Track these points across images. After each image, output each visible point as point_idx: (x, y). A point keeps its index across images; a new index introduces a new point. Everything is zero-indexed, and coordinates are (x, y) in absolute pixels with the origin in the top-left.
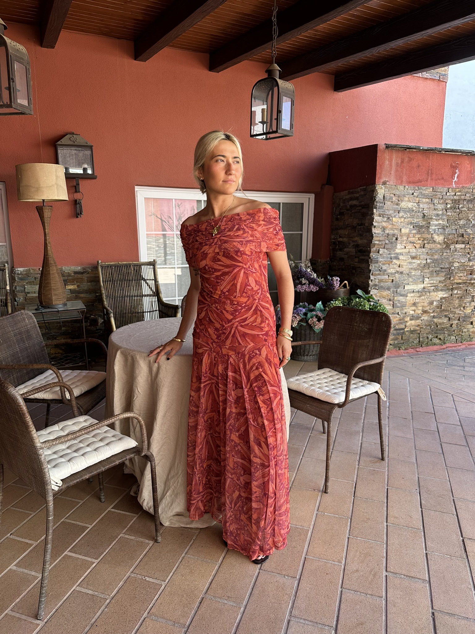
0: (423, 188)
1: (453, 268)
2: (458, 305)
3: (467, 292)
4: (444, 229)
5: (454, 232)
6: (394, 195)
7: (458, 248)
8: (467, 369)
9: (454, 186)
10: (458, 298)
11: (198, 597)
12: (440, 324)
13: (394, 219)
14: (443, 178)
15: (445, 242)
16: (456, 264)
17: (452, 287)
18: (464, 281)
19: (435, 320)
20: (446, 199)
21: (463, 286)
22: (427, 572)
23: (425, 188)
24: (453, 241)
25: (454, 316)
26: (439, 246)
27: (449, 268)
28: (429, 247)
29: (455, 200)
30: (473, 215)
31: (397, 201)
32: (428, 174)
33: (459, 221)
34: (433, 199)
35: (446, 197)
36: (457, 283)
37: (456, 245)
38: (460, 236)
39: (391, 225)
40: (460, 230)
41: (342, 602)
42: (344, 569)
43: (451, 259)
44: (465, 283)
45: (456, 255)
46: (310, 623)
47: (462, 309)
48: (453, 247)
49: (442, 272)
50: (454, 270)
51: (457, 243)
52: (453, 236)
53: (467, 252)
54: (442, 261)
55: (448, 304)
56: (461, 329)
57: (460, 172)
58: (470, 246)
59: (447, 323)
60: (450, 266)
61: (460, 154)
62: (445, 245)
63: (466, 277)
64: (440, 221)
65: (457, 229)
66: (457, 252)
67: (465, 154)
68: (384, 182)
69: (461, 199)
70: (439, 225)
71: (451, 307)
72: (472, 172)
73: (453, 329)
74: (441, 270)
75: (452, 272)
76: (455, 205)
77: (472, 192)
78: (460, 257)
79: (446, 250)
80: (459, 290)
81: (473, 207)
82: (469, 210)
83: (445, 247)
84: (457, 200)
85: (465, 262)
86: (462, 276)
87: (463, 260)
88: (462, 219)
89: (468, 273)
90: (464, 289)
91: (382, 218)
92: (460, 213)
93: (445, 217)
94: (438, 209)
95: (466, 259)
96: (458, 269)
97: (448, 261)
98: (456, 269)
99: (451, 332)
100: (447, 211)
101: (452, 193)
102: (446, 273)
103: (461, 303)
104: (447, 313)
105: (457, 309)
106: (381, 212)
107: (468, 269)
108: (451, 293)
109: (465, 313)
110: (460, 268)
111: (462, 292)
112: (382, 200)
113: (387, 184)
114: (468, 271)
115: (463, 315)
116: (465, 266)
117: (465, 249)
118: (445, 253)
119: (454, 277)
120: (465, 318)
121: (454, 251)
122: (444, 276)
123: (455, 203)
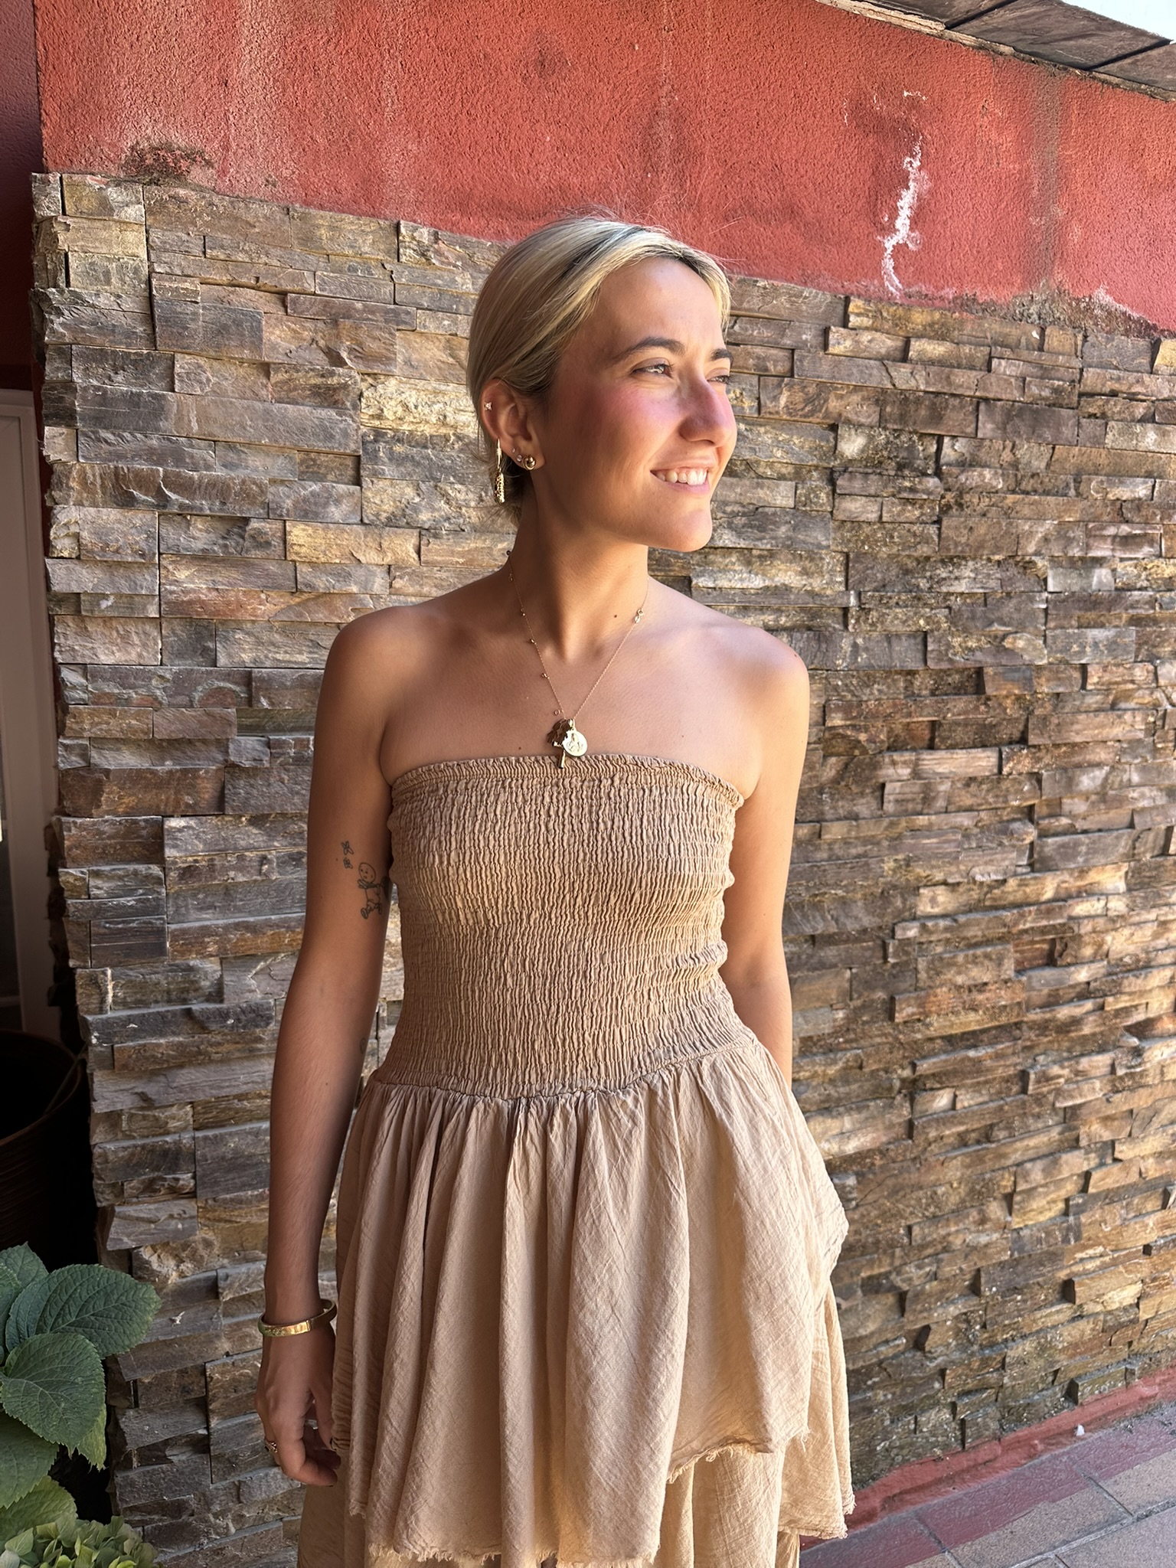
1: (912, 931)
2: (963, 1190)
3: (1023, 1090)
4: (822, 637)
5: (905, 655)
6: (282, 295)
7: (943, 777)
9: (894, 284)
10: (962, 1141)
13: (299, 533)
14: (791, 211)
15: (830, 740)
16: (933, 901)
17: (907, 1073)
18: (1004, 1020)
20: (825, 388)
21: (999, 1056)
24: (898, 728)
25: (935, 1276)
27: (883, 938)
29: (906, 400)
30: (1049, 525)
31: (321, 361)
32: (648, 149)
33: (942, 573)
35: (825, 368)
36: (948, 1039)
37: (927, 756)
38: (959, 690)
39: (277, 587)
40: (956, 641)
43: (889, 865)
44: (1007, 1031)
45: (929, 827)
47: (995, 1210)
48: (905, 772)
49: (823, 966)
50: (922, 943)
51: (932, 739)
52: (902, 684)
53: (1016, 803)
54: (811, 884)
55: (887, 1198)
56: (992, 1345)
57: (935, 177)
58: (1039, 760)
59: (880, 1331)
60: (888, 919)
61: (934, 27)
62: (833, 760)
63: (1018, 987)
64: (782, 567)
65: (926, 634)
66: (937, 813)
67: (969, 40)
68: (143, 160)
69: (953, 395)
70: (774, 602)
71: (912, 1213)
72: (1035, 192)
73: (932, 1365)
74: (809, 957)
75: (907, 963)
76: (904, 438)
77: (1041, 349)
78: (960, 844)
79: (842, 798)
80: (969, 1081)
81: (1048, 465)
82: (1018, 483)
83: (833, 772)
84: (918, 401)
85: (1005, 881)
86: (982, 987)
87: (986, 863)
88: (964, 558)
89: (1028, 955)
90: (1006, 1069)
91: (149, 516)
92: (946, 509)
93: (821, 539)
94: (758, 462)
95: (1014, 859)
96: (948, 935)
97: (866, 879)
98: (931, 933)
99: (915, 1386)
100: (839, 482)
101: (878, 335)
102: (853, 977)
103: (988, 1176)
104: (880, 1267)
105: (956, 1224)
106: (137, 455)
107: (1028, 925)
108: (900, 1116)
109: (1020, 1237)
110: (967, 925)
111: (986, 1098)
112: (130, 335)
113: (179, 177)
114: (1026, 938)
115: (999, 1253)
116: (1004, 908)
117: (999, 781)
118: (838, 819)
119: (918, 998)
120: (1020, 1268)
121: (913, 800)
122: (833, 996)
123: (906, 424)
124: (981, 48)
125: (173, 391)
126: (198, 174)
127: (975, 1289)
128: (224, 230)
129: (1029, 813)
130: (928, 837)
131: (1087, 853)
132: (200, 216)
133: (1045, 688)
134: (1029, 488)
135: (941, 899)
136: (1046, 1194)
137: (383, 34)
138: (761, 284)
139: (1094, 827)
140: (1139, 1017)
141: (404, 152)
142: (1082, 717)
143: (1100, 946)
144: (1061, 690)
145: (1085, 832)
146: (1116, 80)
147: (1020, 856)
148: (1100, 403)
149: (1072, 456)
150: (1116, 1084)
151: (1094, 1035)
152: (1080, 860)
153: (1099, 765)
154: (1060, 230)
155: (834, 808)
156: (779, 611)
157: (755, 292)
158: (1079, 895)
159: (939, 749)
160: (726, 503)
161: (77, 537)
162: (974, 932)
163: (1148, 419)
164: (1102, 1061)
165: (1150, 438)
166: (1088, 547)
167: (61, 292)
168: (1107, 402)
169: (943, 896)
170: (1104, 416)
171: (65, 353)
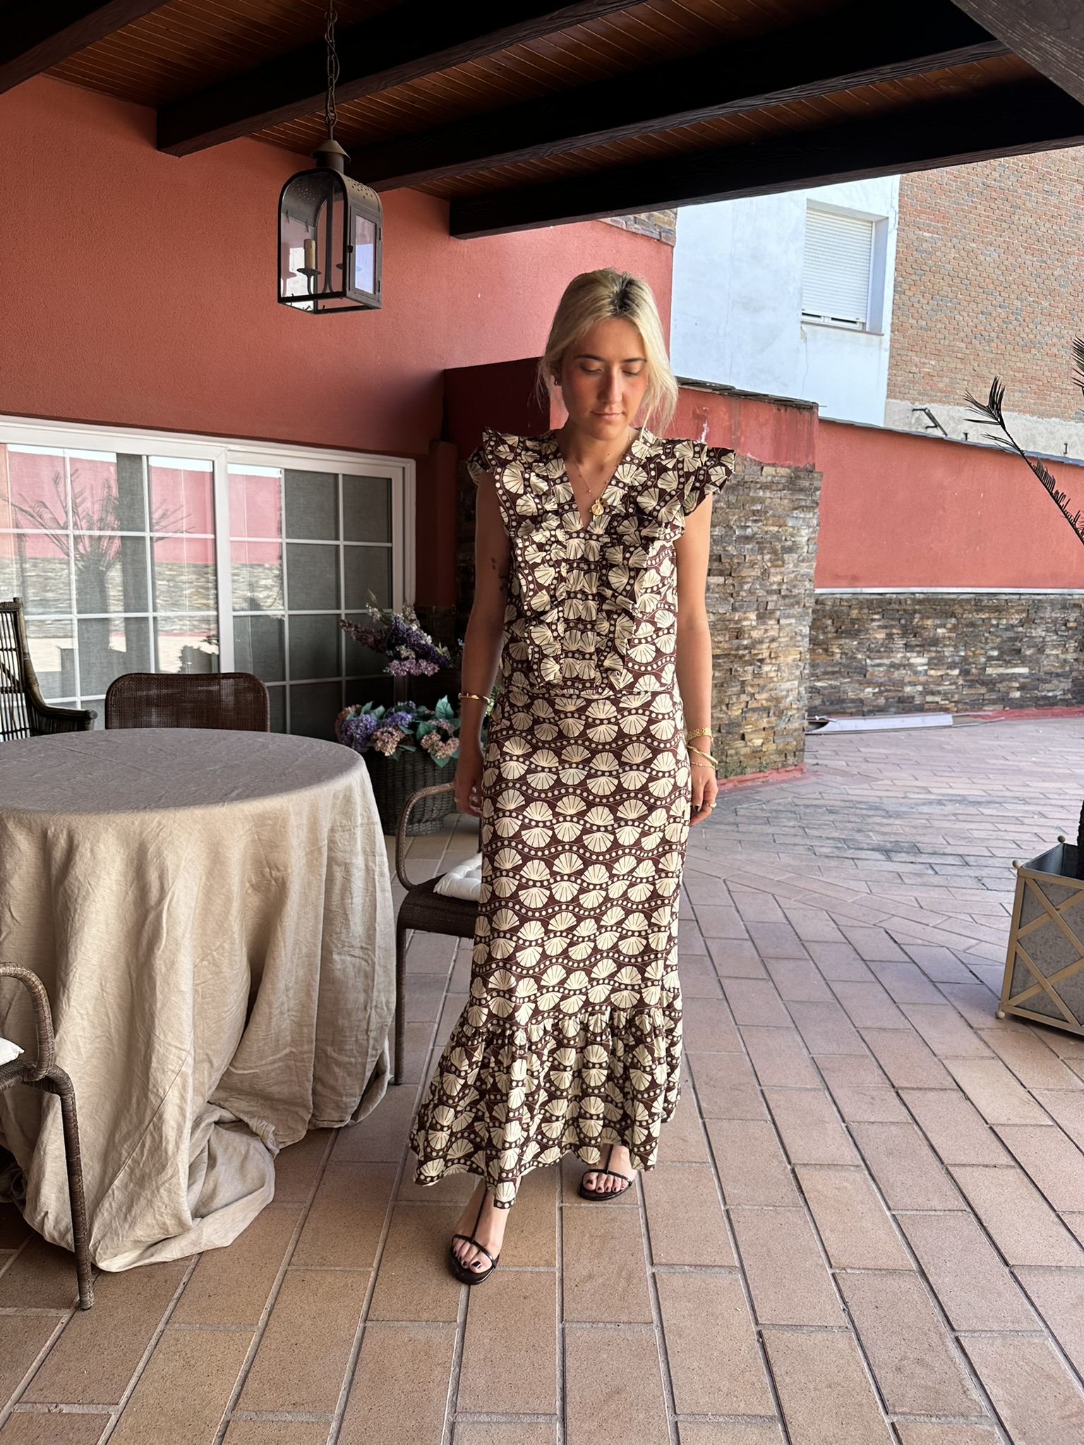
8: (742, 828)
11: (213, 1424)
22: (734, 1250)
41: (568, 1354)
42: (562, 1280)
44: (727, 655)
46: (503, 1419)
57: (710, 428)
58: (734, 580)
63: (729, 644)
85: (726, 614)
87: (722, 608)
89: (731, 635)
90: (727, 667)
95: (728, 607)
107: (732, 627)
109: (730, 717)
114: (731, 630)
115: (725, 721)
116: (726, 621)
117: (725, 586)
120: (730, 727)
127: (719, 731)
131: (746, 608)
133: (736, 561)
136: (737, 706)
139: (748, 600)
140: (760, 657)
142: (745, 569)
143: (750, 634)
144: (739, 561)
145: (746, 601)
150: (755, 675)
151: (749, 660)
152: (744, 609)
153: (749, 583)
158: (744, 619)
163: (761, 488)
164: (750, 668)
165: (761, 493)
166: (746, 523)
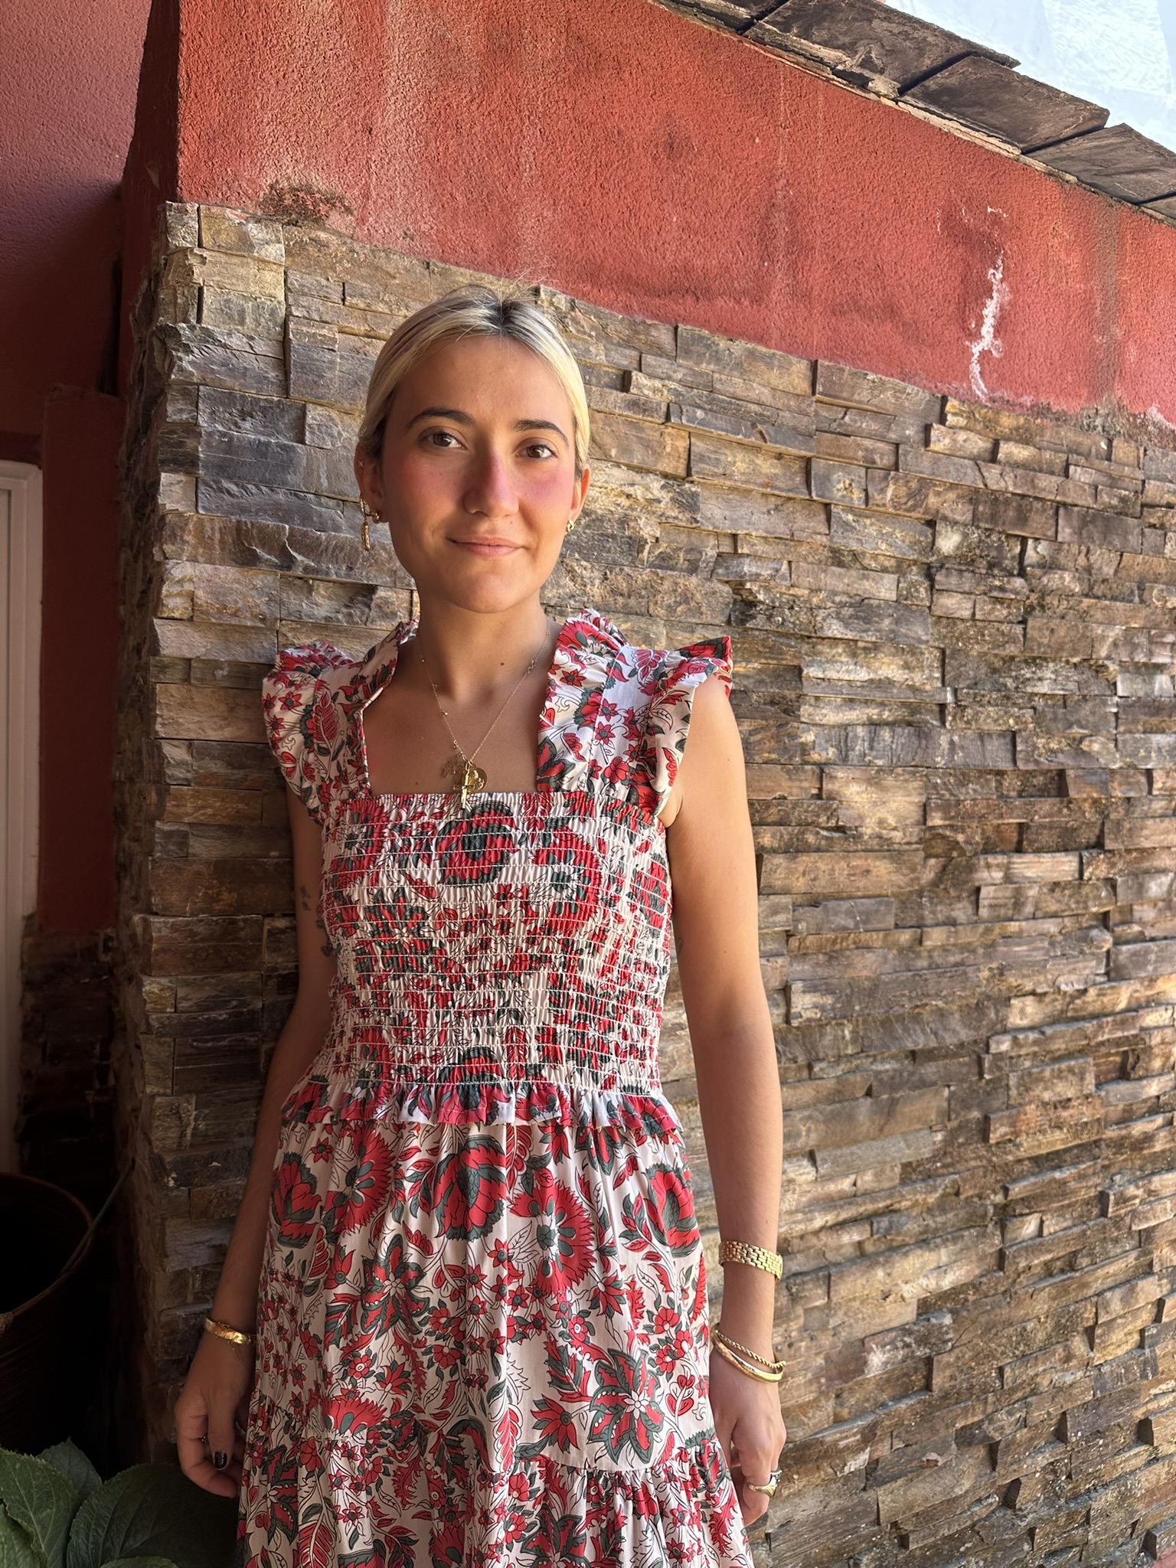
0: (722, 343)
1: (1004, 1045)
2: (1049, 1325)
3: (1104, 1213)
4: (922, 733)
5: (996, 755)
7: (1032, 882)
9: (980, 388)
10: (1048, 1271)
12: (927, 1517)
14: (891, 311)
15: (930, 840)
16: (1022, 1012)
17: (999, 1198)
18: (1085, 1138)
19: (887, 1499)
20: (925, 484)
21: (1081, 1177)
23: (739, 347)
24: (989, 830)
25: (1024, 1423)
26: (883, 871)
27: (978, 1052)
28: (800, 884)
29: (996, 500)
30: (1117, 631)
32: (765, 237)
33: (1027, 673)
34: (818, 467)
35: (925, 464)
36: (1036, 1160)
37: (1017, 859)
38: (1043, 792)
40: (1041, 742)
43: (985, 973)
44: (1089, 1150)
45: (1020, 934)
47: (1078, 1344)
48: (998, 875)
49: (923, 1084)
50: (1011, 1058)
51: (1020, 842)
52: (994, 784)
53: (1094, 910)
54: (914, 994)
55: (980, 1337)
56: (1075, 1497)
57: (1014, 290)
58: (1113, 865)
59: (974, 1488)
60: (984, 1033)
61: (1011, 151)
62: (932, 861)
63: (1098, 1102)
64: (886, 660)
65: (1014, 734)
66: (1027, 919)
67: (1039, 166)
68: (281, 199)
69: (1036, 498)
70: (878, 696)
71: (1003, 1353)
72: (1098, 312)
73: (1023, 1524)
74: (912, 1074)
75: (999, 1079)
76: (994, 538)
77: (1109, 459)
78: (1047, 952)
79: (941, 902)
80: (1055, 1205)
81: (1116, 572)
82: (1091, 588)
83: (932, 875)
84: (1007, 502)
85: (1085, 991)
86: (1066, 1103)
87: (1070, 972)
88: (1045, 659)
89: (1103, 1068)
90: (1086, 1191)
91: (270, 578)
92: (1030, 610)
93: (921, 632)
94: (864, 553)
95: (1093, 968)
96: (1036, 1049)
97: (964, 989)
98: (1021, 1046)
99: (1005, 1549)
100: (938, 578)
101: (972, 435)
102: (952, 1094)
103: (1072, 1308)
104: (973, 1415)
105: (1044, 1363)
106: (261, 510)
107: (1106, 1037)
108: (993, 1245)
109: (1101, 1374)
110: (1052, 1038)
111: (1069, 1223)
112: (262, 379)
113: (318, 221)
114: (1103, 1050)
115: (1083, 1393)
116: (1084, 1019)
117: (1080, 886)
118: (937, 925)
119: (1010, 1117)
120: (1102, 1408)
121: (1005, 905)
122: (933, 1117)
123: (996, 524)
124: (1050, 174)
125: (302, 442)
126: (336, 219)
128: (363, 279)
129: (1104, 920)
130: (1019, 945)
131: (1156, 962)
132: (340, 262)
133: (1118, 792)
134: (1100, 594)
135: (1029, 1010)
136: (1124, 1325)
137: (524, 101)
138: (871, 377)
139: (1161, 934)
141: (541, 218)
142: (1150, 822)
143: (1168, 1058)
144: (1132, 794)
145: (1153, 939)
146: (1160, 216)
147: (1099, 964)
148: (1160, 514)
149: (1136, 563)
151: (1163, 1151)
152: (1150, 968)
153: (1164, 871)
154: (1117, 349)
155: (933, 913)
156: (882, 704)
157: (865, 385)
158: (1148, 1006)
159: (1026, 852)
160: (835, 594)
161: (192, 597)
162: (1059, 1045)
166: (1151, 653)
167: (192, 328)
168: (1166, 513)
169: (1030, 1005)
170: (1162, 526)
171: (190, 393)
